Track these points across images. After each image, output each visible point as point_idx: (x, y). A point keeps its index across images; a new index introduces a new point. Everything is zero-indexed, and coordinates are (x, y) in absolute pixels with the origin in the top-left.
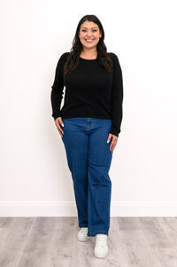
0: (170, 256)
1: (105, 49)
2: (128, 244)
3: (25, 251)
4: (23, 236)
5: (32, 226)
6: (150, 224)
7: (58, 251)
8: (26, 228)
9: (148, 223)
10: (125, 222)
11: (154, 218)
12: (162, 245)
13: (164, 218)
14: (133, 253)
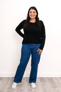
0: (58, 91)
1: (38, 19)
2: (43, 87)
3: (8, 89)
4: (7, 84)
5: (10, 80)
6: (51, 80)
7: (19, 89)
8: (8, 81)
9: (50, 79)
10: (42, 79)
11: (52, 78)
12: (55, 87)
13: (55, 78)
14: (45, 90)
